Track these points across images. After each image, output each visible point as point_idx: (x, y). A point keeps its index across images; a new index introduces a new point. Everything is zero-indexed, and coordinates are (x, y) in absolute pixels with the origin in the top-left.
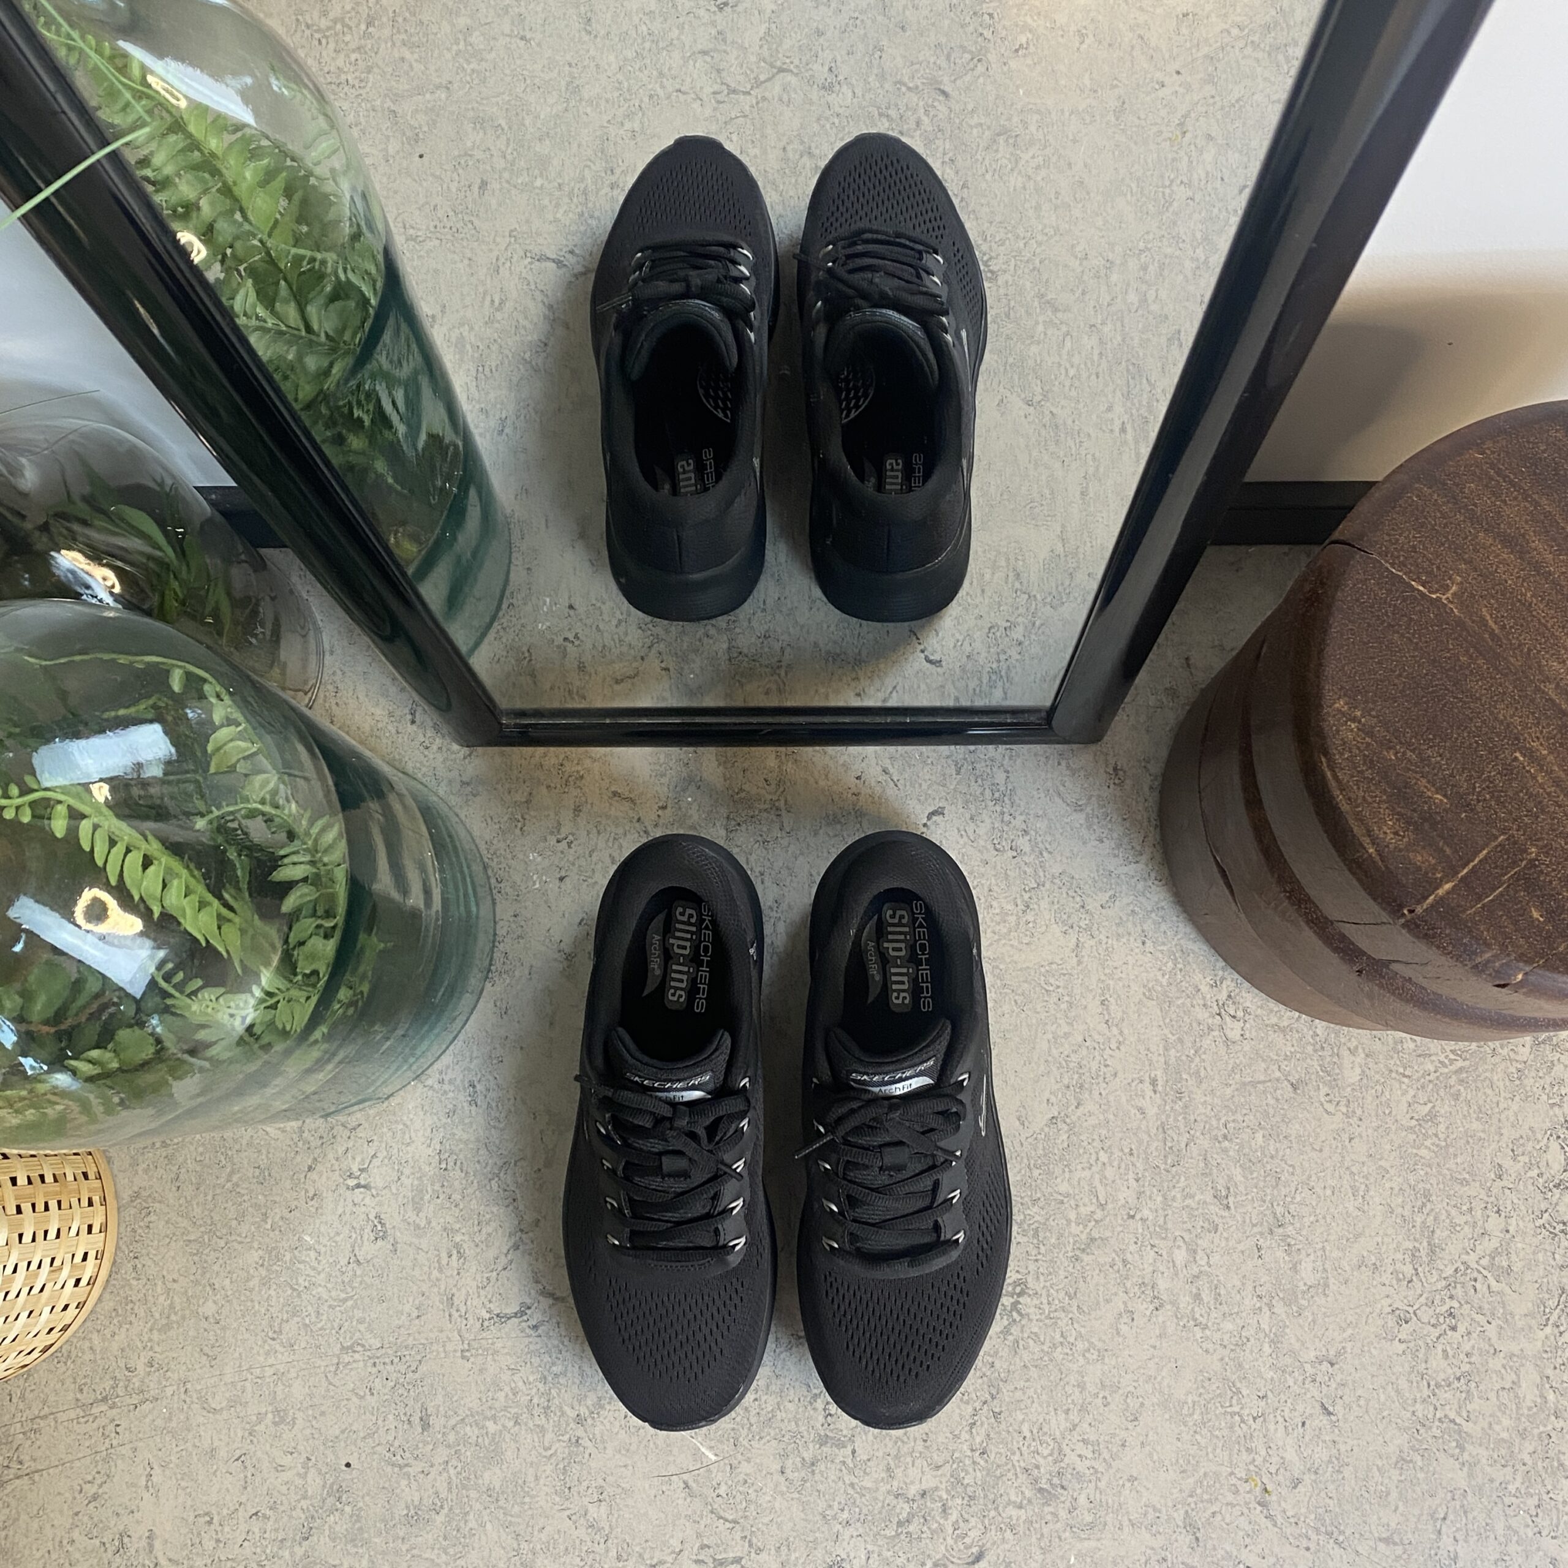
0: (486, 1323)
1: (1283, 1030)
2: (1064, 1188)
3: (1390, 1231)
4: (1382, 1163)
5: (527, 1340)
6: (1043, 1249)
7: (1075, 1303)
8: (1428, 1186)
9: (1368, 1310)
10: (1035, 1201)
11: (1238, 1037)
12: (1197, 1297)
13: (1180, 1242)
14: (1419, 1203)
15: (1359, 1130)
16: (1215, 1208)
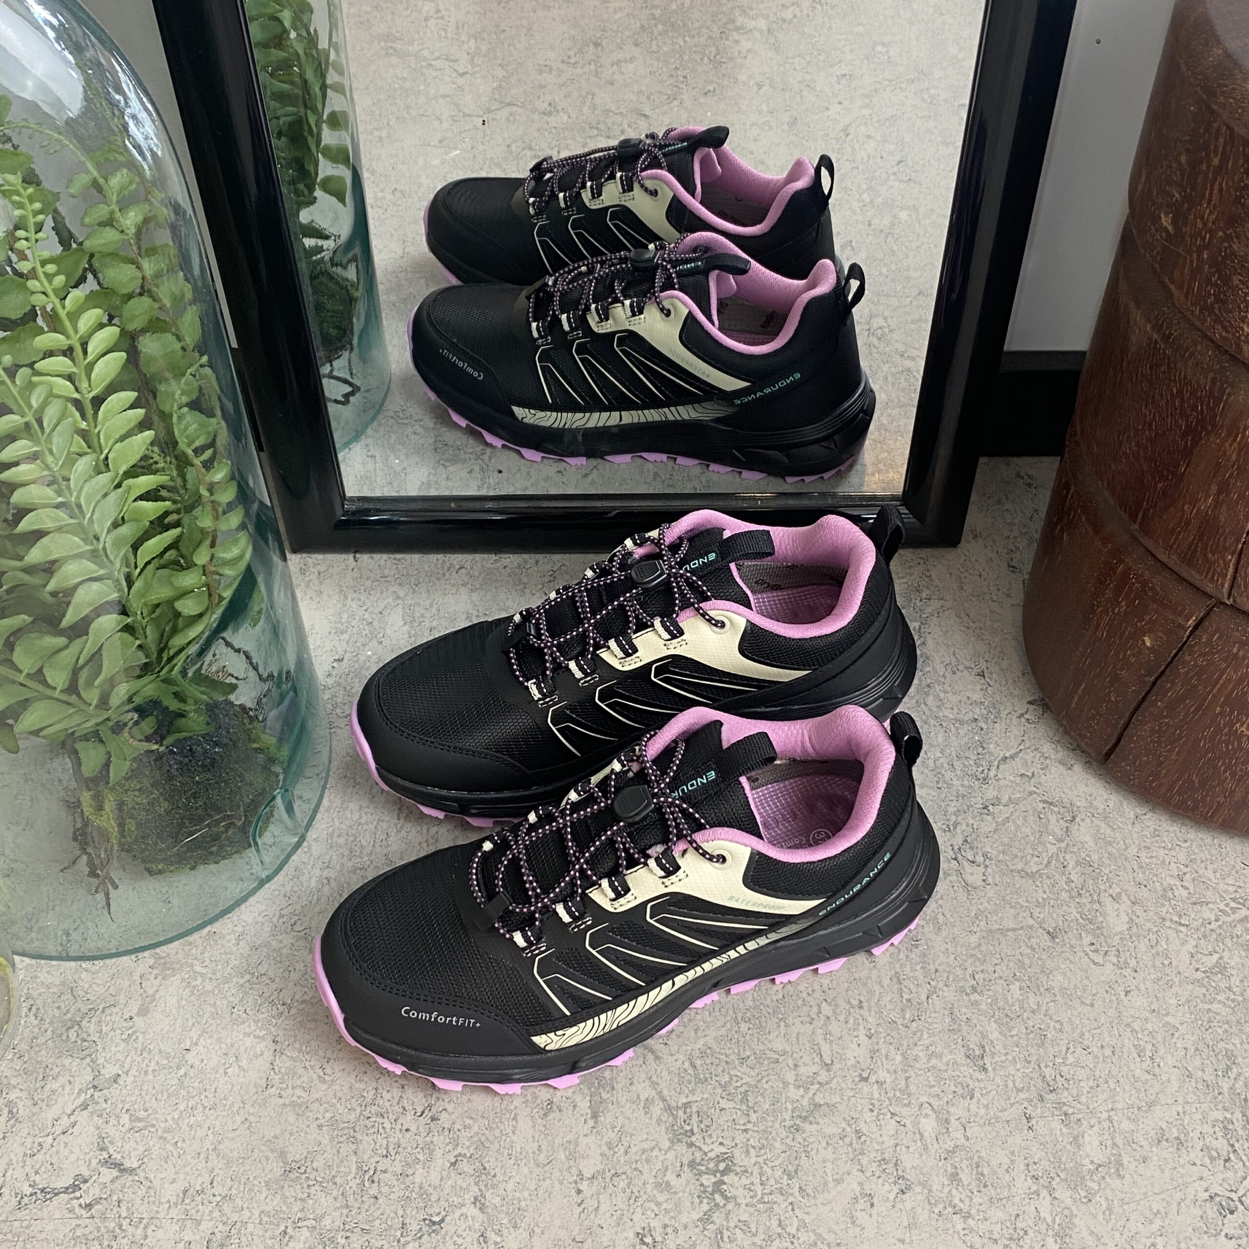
0: (26, 1200)
1: (1032, 876)
2: (779, 1045)
3: (1191, 1098)
4: (1167, 1019)
5: (75, 1222)
6: (753, 1117)
7: (796, 1184)
8: (1230, 1047)
9: (1178, 1196)
10: (743, 1060)
11: (979, 883)
12: (954, 1177)
13: (928, 1111)
14: (1222, 1066)
15: (1135, 983)
16: (967, 1070)
